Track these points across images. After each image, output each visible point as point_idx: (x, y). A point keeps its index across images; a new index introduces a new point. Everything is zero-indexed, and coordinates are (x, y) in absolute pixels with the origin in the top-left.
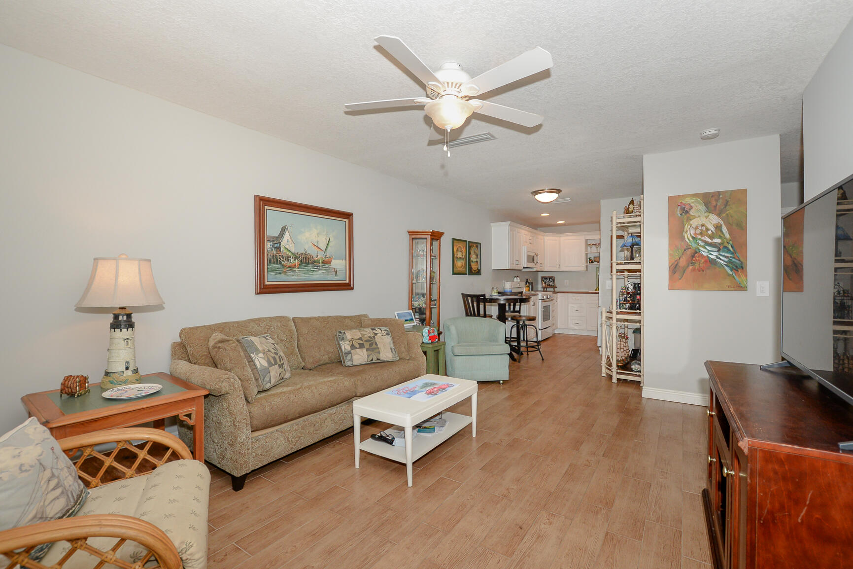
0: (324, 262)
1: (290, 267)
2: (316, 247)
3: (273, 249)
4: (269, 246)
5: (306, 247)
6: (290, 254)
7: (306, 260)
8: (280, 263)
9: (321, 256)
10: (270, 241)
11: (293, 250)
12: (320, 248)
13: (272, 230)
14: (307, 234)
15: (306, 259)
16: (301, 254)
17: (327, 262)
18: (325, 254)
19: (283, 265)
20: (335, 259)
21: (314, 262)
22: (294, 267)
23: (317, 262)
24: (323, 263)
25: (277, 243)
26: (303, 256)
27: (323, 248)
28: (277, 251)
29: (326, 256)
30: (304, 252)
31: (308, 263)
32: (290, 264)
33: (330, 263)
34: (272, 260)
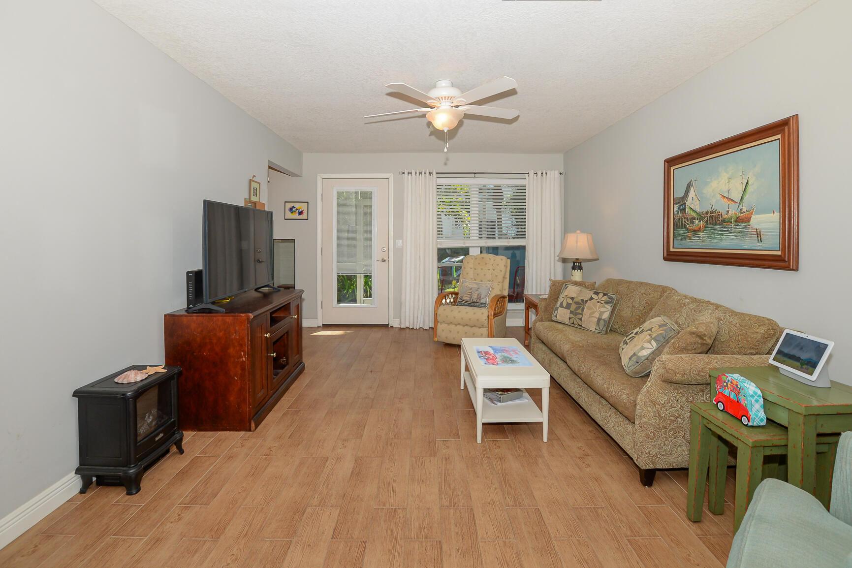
0: (738, 220)
1: (694, 231)
2: (726, 200)
3: (679, 211)
4: (676, 209)
5: (713, 202)
6: (694, 215)
7: (714, 220)
8: (685, 227)
9: (733, 211)
10: (677, 203)
11: (698, 209)
12: (732, 200)
13: (678, 191)
14: (714, 184)
15: (712, 218)
16: (707, 213)
17: (743, 220)
18: (741, 207)
19: (687, 229)
20: (758, 213)
21: (724, 221)
22: (699, 230)
23: (728, 222)
24: (736, 221)
25: (682, 205)
26: (709, 216)
27: (738, 200)
28: (682, 213)
29: (741, 210)
30: (710, 210)
31: (715, 224)
32: (694, 227)
33: (749, 221)
34: (678, 224)
